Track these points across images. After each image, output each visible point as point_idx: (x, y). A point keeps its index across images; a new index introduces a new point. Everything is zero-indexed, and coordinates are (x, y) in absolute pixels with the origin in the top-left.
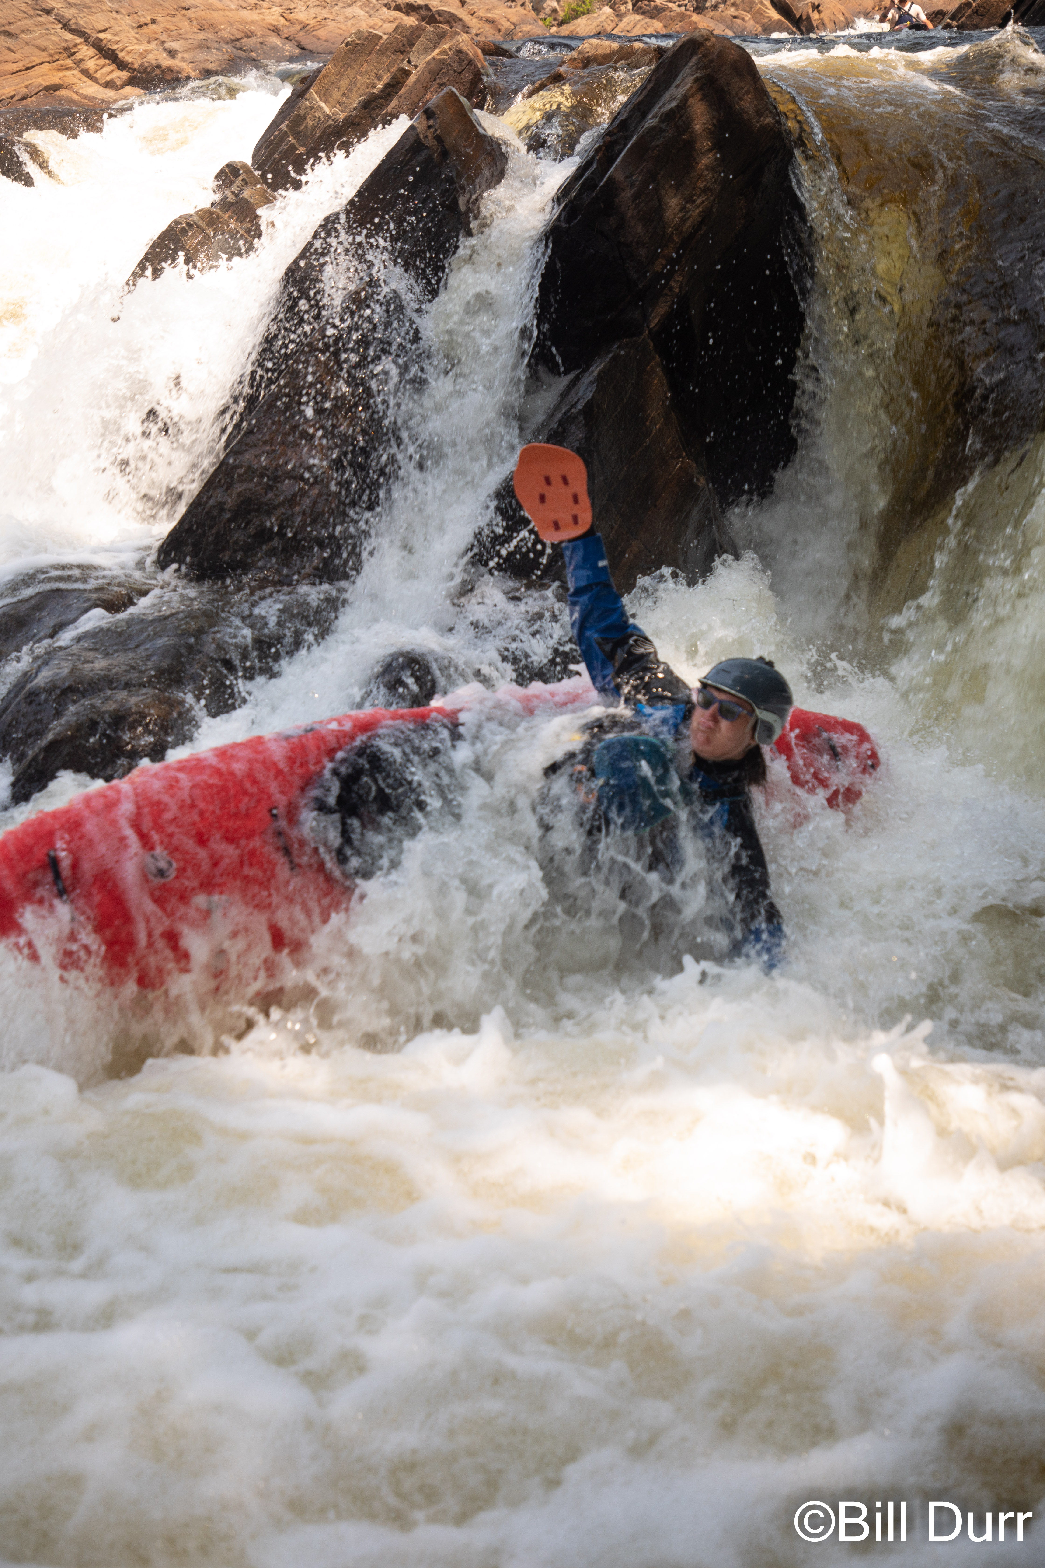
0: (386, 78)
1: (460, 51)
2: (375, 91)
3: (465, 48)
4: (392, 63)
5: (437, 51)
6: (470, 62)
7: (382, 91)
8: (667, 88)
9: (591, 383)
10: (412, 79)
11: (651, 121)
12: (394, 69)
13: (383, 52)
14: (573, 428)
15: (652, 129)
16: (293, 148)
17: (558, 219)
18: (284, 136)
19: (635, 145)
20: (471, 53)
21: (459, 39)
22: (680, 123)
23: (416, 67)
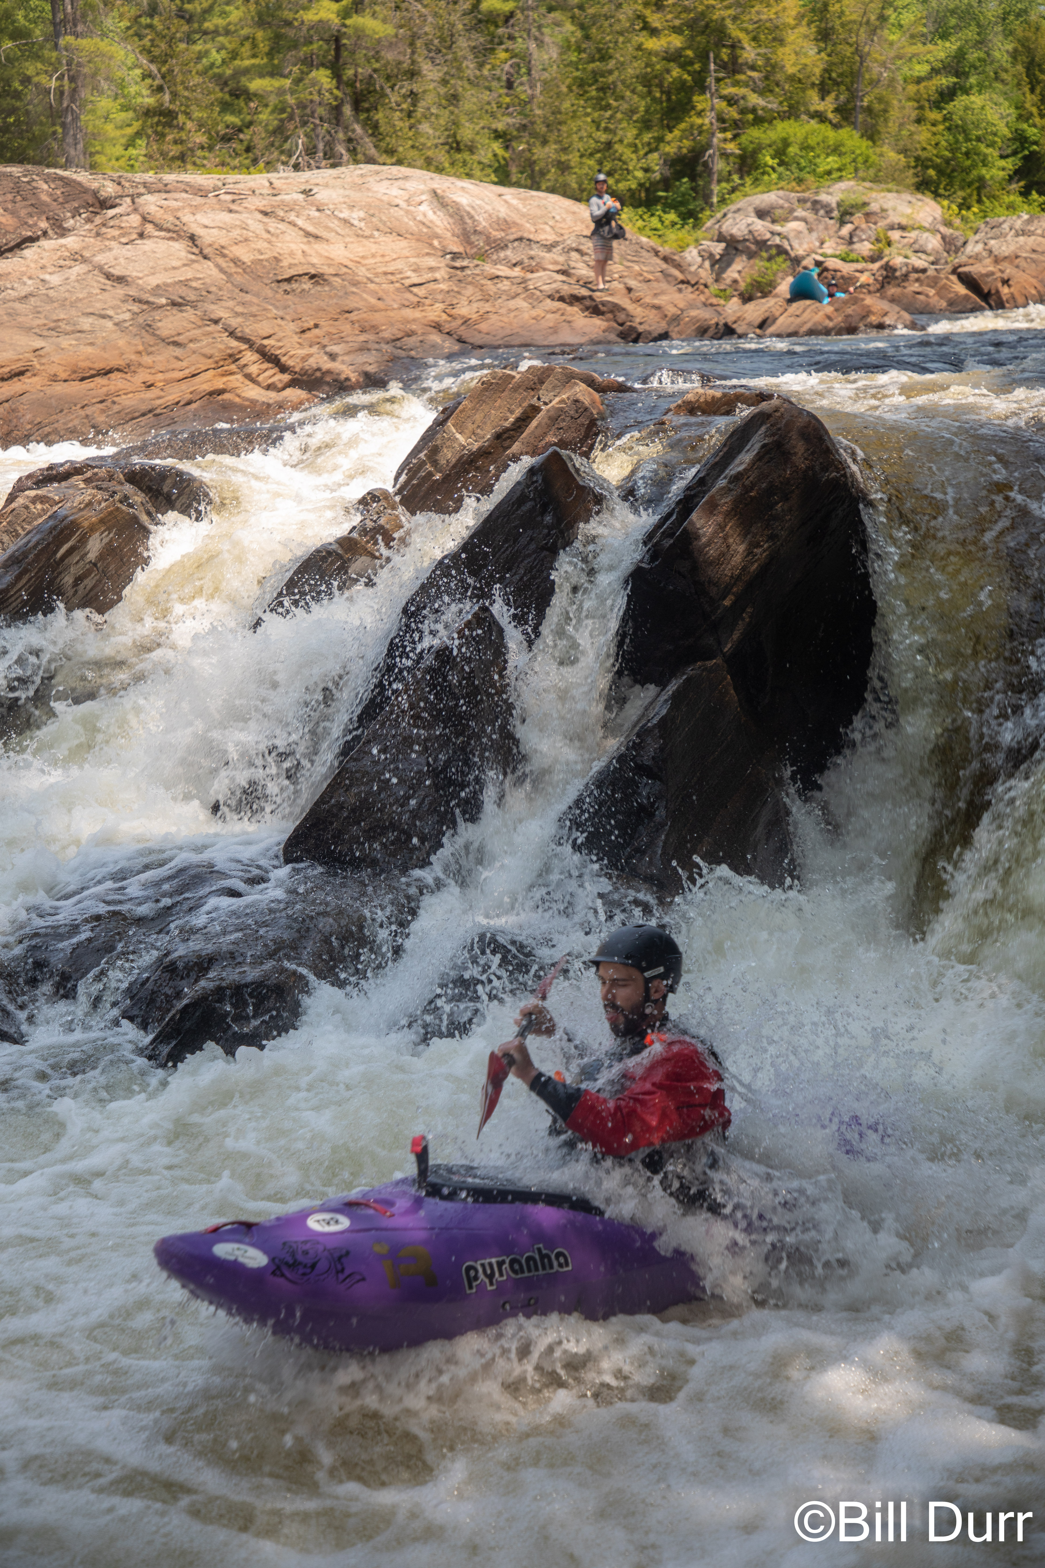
0: (518, 412)
1: (577, 401)
2: (507, 424)
3: (581, 398)
4: (524, 399)
5: (557, 399)
6: (586, 409)
7: (513, 424)
8: (739, 452)
9: (666, 701)
10: (534, 423)
11: (722, 482)
12: (525, 404)
13: (515, 389)
14: (649, 740)
15: (723, 489)
16: (430, 474)
17: (641, 561)
18: (422, 464)
19: (706, 502)
20: (587, 402)
21: (577, 389)
22: (747, 483)
23: (546, 404)
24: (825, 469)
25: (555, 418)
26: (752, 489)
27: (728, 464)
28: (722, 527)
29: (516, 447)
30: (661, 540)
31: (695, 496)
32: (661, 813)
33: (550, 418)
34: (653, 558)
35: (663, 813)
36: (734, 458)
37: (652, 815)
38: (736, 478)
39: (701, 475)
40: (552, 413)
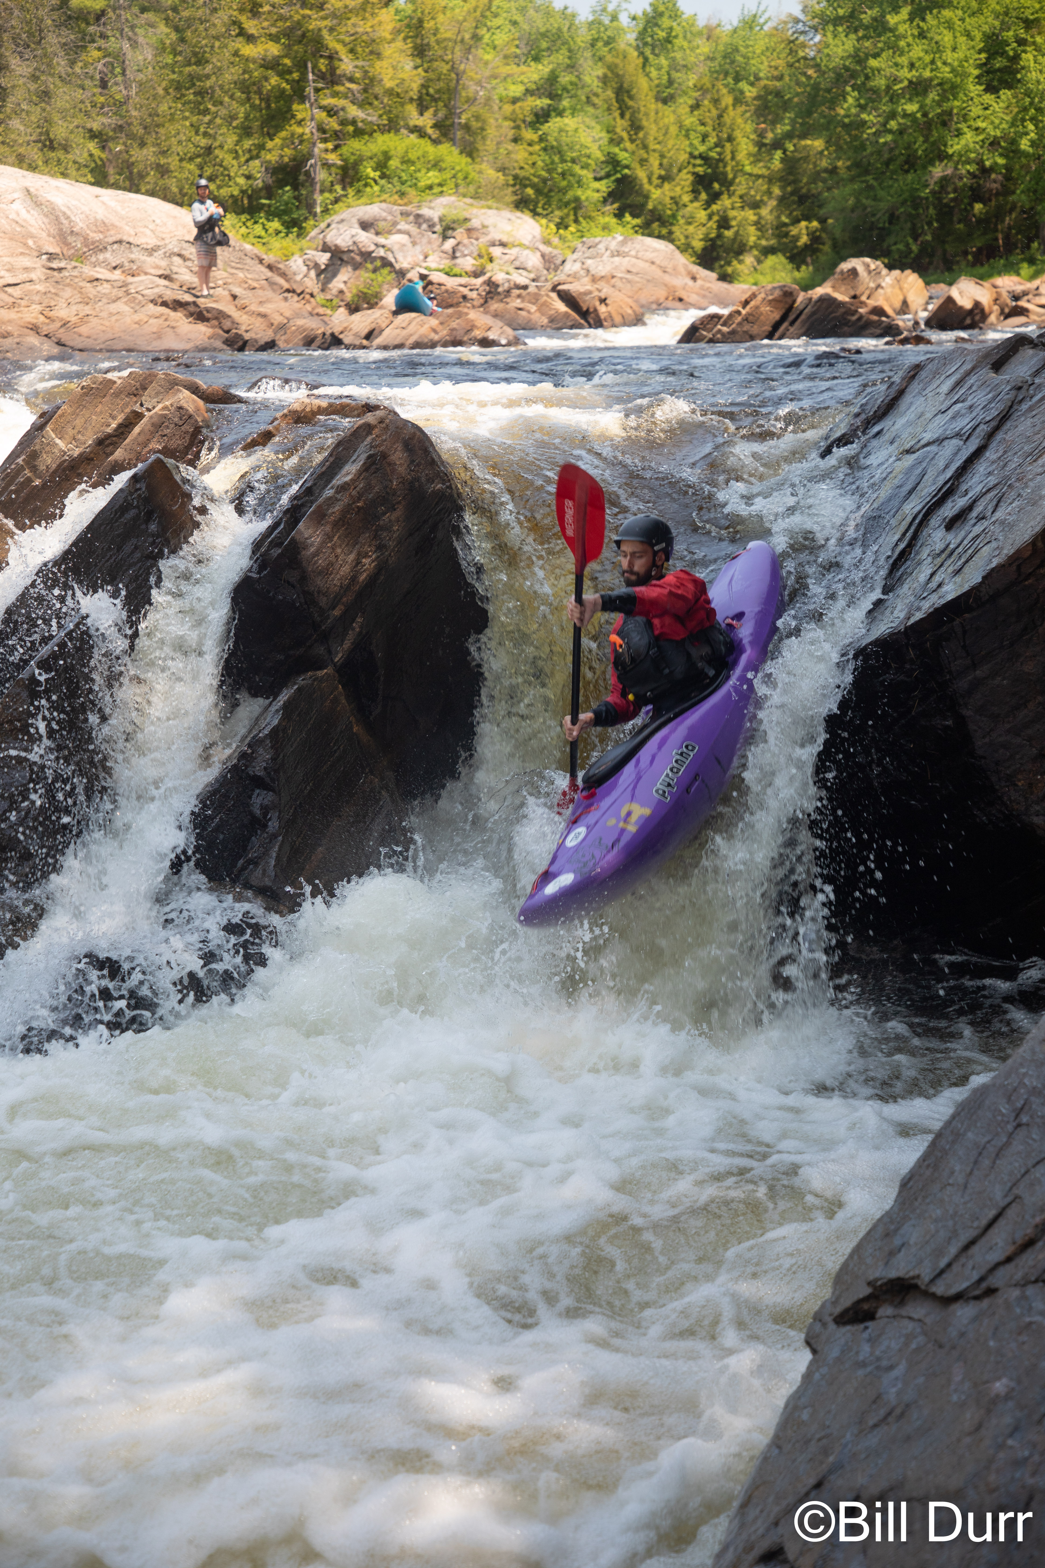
0: (120, 418)
1: (180, 408)
2: (109, 430)
3: (185, 405)
4: (127, 405)
5: (160, 406)
6: (190, 416)
7: (116, 430)
8: (346, 462)
9: (277, 711)
10: (137, 430)
11: (329, 492)
12: (128, 410)
13: (117, 395)
14: (261, 751)
15: (330, 498)
16: (29, 480)
17: (250, 570)
18: (20, 469)
19: (314, 512)
20: (191, 409)
21: (181, 396)
22: (354, 493)
23: (149, 410)
24: (431, 480)
25: (158, 425)
26: (359, 499)
27: (336, 474)
28: (329, 537)
29: (119, 454)
30: (268, 550)
31: (303, 505)
32: (273, 825)
33: (153, 425)
34: (262, 568)
35: (277, 824)
36: (341, 468)
37: (265, 826)
38: (343, 488)
39: (308, 485)
40: (155, 420)
